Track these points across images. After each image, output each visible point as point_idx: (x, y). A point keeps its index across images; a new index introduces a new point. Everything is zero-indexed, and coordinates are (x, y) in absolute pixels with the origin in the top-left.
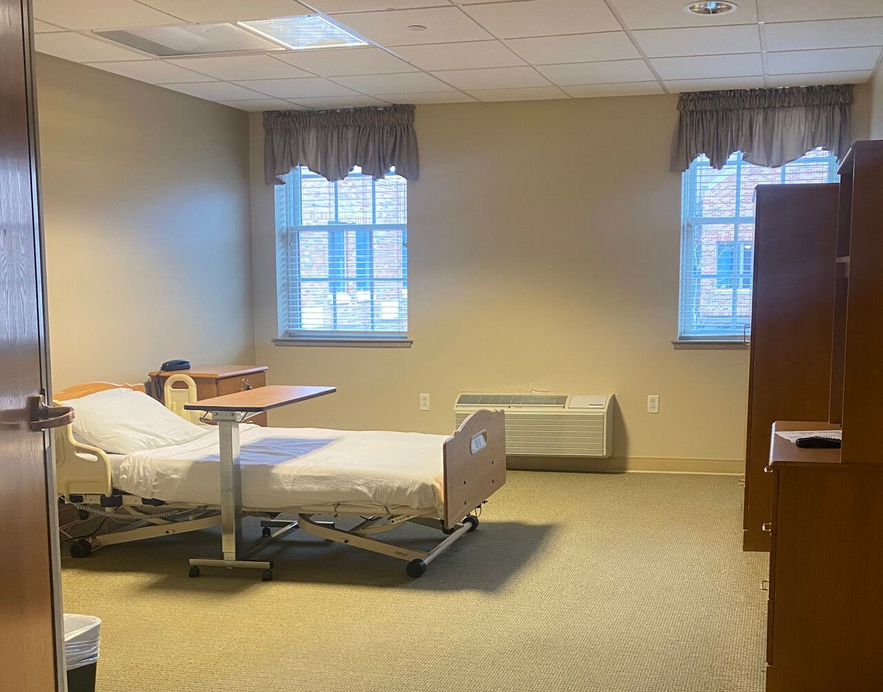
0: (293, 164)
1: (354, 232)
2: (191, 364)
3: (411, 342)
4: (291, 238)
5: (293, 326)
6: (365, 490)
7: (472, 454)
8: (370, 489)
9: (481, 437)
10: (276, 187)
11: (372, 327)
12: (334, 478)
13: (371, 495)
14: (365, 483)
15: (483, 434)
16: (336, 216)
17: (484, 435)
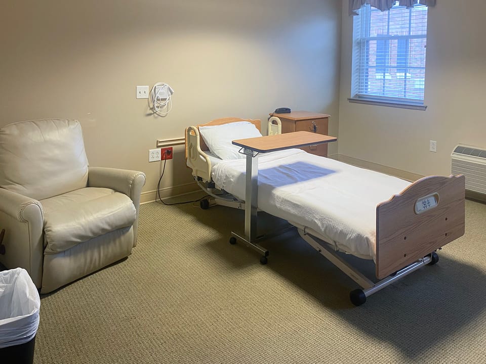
0: (362, 4)
1: (397, 40)
2: (291, 110)
3: (426, 107)
4: (363, 44)
5: (361, 92)
6: (320, 224)
7: (416, 214)
8: (323, 224)
9: (433, 198)
10: (355, 17)
11: (405, 96)
12: (303, 208)
13: (323, 230)
14: (320, 219)
15: (434, 196)
16: (388, 31)
17: (436, 197)
